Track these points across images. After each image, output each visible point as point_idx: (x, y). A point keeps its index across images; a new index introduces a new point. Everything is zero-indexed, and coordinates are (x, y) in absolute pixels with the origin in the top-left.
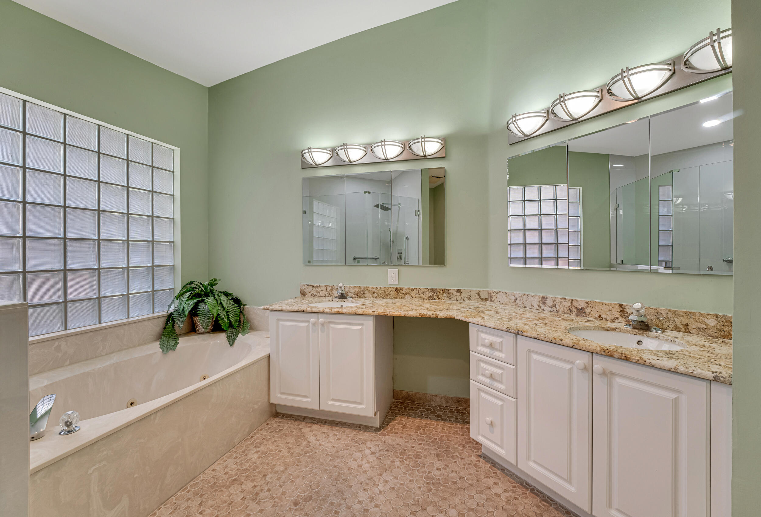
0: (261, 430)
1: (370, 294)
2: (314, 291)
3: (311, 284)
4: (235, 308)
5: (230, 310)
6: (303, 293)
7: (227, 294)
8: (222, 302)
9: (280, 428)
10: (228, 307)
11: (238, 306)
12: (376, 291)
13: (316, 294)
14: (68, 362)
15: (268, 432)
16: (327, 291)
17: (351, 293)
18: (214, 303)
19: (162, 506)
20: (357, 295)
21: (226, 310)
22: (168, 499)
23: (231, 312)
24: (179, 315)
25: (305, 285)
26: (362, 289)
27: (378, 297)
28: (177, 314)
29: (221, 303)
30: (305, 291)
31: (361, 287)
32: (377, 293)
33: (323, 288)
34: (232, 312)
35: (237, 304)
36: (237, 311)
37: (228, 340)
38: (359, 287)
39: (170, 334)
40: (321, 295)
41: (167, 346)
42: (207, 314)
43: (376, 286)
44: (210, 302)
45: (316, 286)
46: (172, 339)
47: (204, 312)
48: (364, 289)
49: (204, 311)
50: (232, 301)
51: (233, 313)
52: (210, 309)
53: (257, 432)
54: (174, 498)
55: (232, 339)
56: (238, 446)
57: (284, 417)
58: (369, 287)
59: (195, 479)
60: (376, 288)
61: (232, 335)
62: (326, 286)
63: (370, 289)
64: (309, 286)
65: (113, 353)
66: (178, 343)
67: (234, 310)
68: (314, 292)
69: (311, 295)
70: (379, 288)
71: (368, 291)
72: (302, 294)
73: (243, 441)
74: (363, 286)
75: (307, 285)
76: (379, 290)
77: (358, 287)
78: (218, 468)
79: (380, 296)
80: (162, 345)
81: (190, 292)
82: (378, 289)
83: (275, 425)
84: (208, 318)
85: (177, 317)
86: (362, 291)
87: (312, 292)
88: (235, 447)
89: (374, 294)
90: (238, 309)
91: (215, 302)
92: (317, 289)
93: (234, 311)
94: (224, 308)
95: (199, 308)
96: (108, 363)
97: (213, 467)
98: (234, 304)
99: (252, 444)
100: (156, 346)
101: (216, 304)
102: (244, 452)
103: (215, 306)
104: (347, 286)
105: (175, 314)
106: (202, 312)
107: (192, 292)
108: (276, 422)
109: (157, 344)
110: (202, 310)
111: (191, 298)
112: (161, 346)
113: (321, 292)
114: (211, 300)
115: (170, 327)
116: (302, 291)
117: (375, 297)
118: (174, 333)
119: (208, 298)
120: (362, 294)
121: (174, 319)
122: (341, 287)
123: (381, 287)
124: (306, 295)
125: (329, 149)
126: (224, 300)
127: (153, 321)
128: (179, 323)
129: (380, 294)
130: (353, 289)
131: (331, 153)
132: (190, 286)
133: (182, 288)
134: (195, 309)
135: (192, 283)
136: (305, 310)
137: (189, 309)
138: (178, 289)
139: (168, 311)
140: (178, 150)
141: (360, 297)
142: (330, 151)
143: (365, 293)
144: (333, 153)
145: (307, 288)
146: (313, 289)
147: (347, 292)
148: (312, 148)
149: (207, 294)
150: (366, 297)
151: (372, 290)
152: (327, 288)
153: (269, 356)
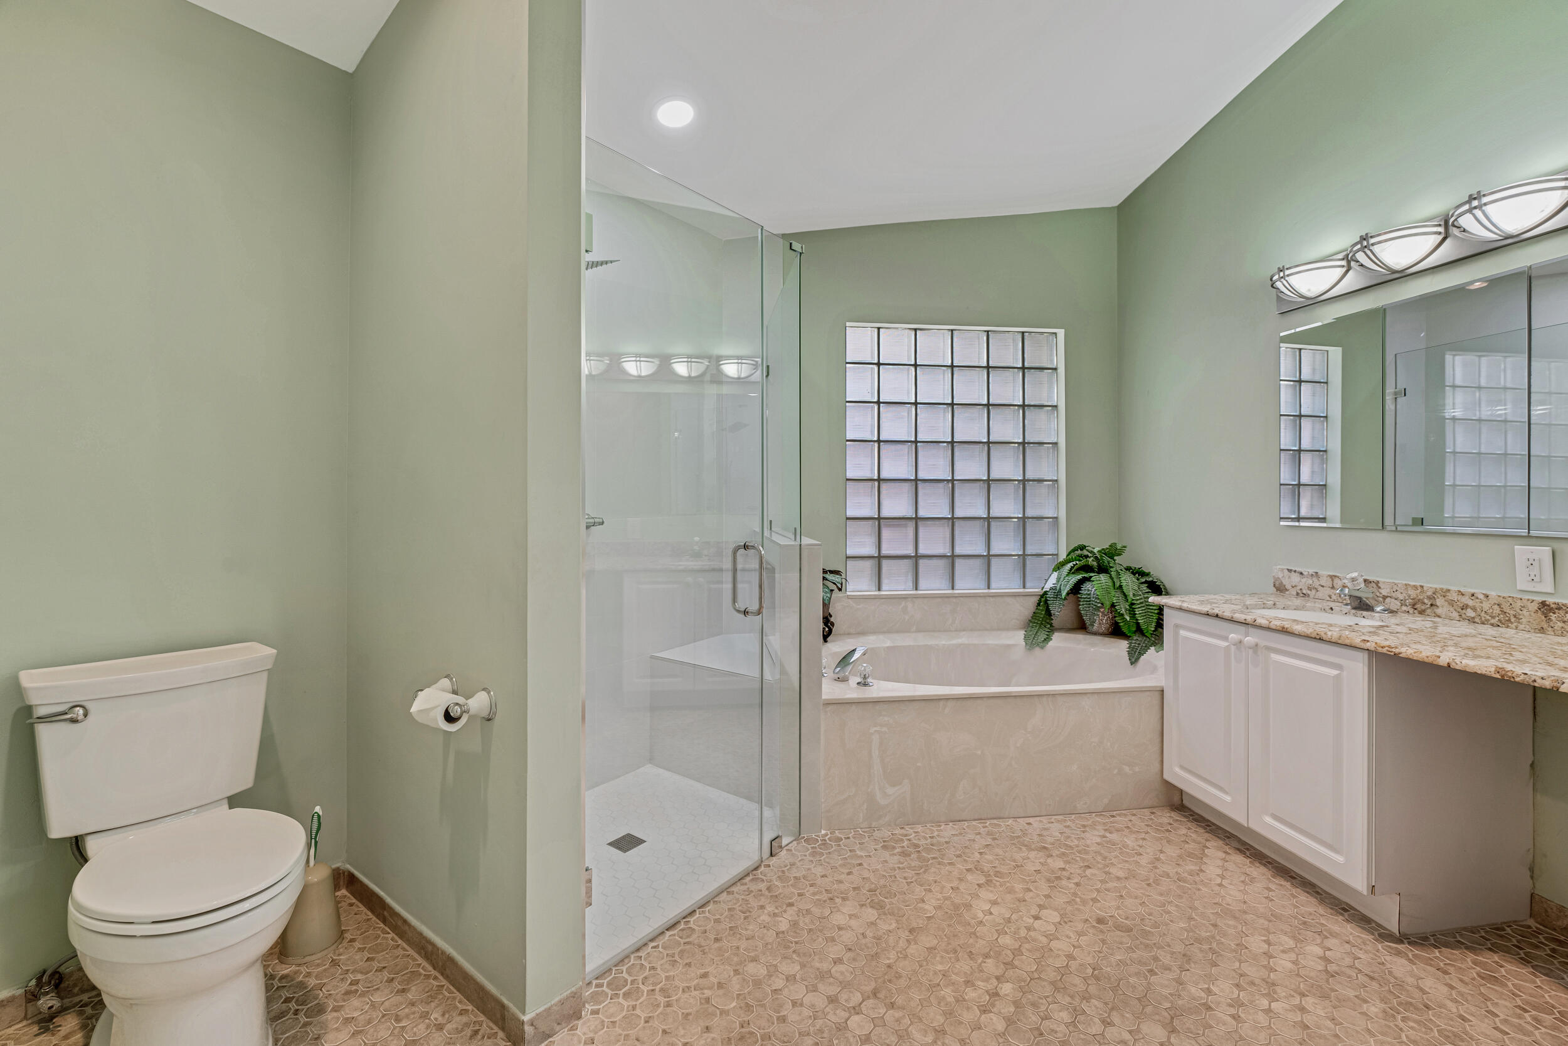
0: (1134, 815)
1: (1452, 609)
2: (1303, 585)
3: (1297, 570)
5: (1138, 602)
6: (1280, 589)
7: (1139, 573)
8: (1124, 584)
9: (1169, 827)
10: (1134, 595)
12: (1471, 603)
13: (1309, 592)
14: (914, 628)
15: (1143, 822)
16: (1333, 587)
18: (1107, 584)
19: (951, 824)
20: (1413, 606)
21: (1130, 600)
22: (959, 821)
23: (1139, 606)
24: (1056, 597)
25: (1283, 570)
26: (1429, 593)
27: (1477, 620)
28: (1053, 594)
29: (1121, 587)
30: (1284, 583)
31: (1425, 589)
32: (1474, 609)
33: (1324, 581)
34: (1142, 605)
37: (1129, 654)
38: (1420, 588)
39: (1042, 624)
40: (1320, 595)
41: (1033, 639)
42: (1093, 601)
43: (1473, 591)
44: (1101, 582)
45: (1308, 575)
46: (1043, 632)
47: (1089, 597)
48: (1434, 593)
49: (1089, 595)
50: (1144, 587)
51: (1143, 607)
52: (1098, 594)
53: (1125, 815)
54: (967, 824)
55: (1137, 653)
56: (1083, 815)
57: (1191, 818)
58: (1449, 591)
59: (1001, 820)
60: (1473, 595)
61: (1138, 647)
62: (1332, 577)
63: (1450, 596)
64: (1293, 572)
65: (964, 630)
66: (1051, 639)
67: (1147, 603)
68: (1303, 588)
69: (1298, 594)
70: (1481, 597)
71: (1445, 600)
72: (1278, 589)
73: (1094, 814)
74: (1431, 585)
75: (1288, 569)
76: (1481, 602)
77: (1416, 586)
78: (1035, 825)
79: (1483, 619)
80: (1026, 636)
81: (1074, 563)
82: (1477, 598)
83: (1166, 820)
84: (1094, 607)
85: (1052, 599)
86: (1429, 598)
87: (1299, 588)
88: (1077, 815)
89: (1464, 611)
91: (1111, 584)
92: (1311, 582)
93: (1147, 605)
94: (1125, 596)
95: (1082, 589)
96: (954, 642)
97: (1031, 820)
98: (1149, 592)
99: (1104, 823)
100: (1018, 637)
101: (1112, 588)
102: (1084, 826)
103: (1109, 590)
104: (1384, 582)
105: (1050, 595)
106: (1085, 596)
107: (1077, 562)
108: (1170, 817)
109: (1022, 633)
110: (1085, 593)
111: (1072, 572)
112: (1026, 638)
113: (1320, 588)
114: (1103, 578)
115: (1043, 613)
116: (1277, 583)
117: (1469, 620)
118: (1048, 623)
119: (1100, 575)
120: (1428, 606)
121: (1048, 602)
122: (1353, 580)
123: (1488, 593)
124: (1287, 593)
125: (1341, 256)
126: (1129, 582)
127: (1021, 599)
128: (1054, 610)
129: (1483, 612)
130: (1402, 591)
131: (1344, 263)
132: (1079, 552)
133: (1067, 556)
134: (1076, 589)
135: (1082, 548)
136: (1220, 613)
137: (1068, 588)
138: (1063, 556)
139: (1043, 588)
140: (1061, 333)
141: (1422, 612)
142: (1343, 259)
143: (1437, 606)
144: (1349, 262)
145: (1289, 577)
146: (1302, 580)
147: (1385, 597)
148: (1287, 269)
149: (1103, 569)
150: (1439, 617)
151: (1459, 599)
152: (1333, 580)
153: (1163, 691)
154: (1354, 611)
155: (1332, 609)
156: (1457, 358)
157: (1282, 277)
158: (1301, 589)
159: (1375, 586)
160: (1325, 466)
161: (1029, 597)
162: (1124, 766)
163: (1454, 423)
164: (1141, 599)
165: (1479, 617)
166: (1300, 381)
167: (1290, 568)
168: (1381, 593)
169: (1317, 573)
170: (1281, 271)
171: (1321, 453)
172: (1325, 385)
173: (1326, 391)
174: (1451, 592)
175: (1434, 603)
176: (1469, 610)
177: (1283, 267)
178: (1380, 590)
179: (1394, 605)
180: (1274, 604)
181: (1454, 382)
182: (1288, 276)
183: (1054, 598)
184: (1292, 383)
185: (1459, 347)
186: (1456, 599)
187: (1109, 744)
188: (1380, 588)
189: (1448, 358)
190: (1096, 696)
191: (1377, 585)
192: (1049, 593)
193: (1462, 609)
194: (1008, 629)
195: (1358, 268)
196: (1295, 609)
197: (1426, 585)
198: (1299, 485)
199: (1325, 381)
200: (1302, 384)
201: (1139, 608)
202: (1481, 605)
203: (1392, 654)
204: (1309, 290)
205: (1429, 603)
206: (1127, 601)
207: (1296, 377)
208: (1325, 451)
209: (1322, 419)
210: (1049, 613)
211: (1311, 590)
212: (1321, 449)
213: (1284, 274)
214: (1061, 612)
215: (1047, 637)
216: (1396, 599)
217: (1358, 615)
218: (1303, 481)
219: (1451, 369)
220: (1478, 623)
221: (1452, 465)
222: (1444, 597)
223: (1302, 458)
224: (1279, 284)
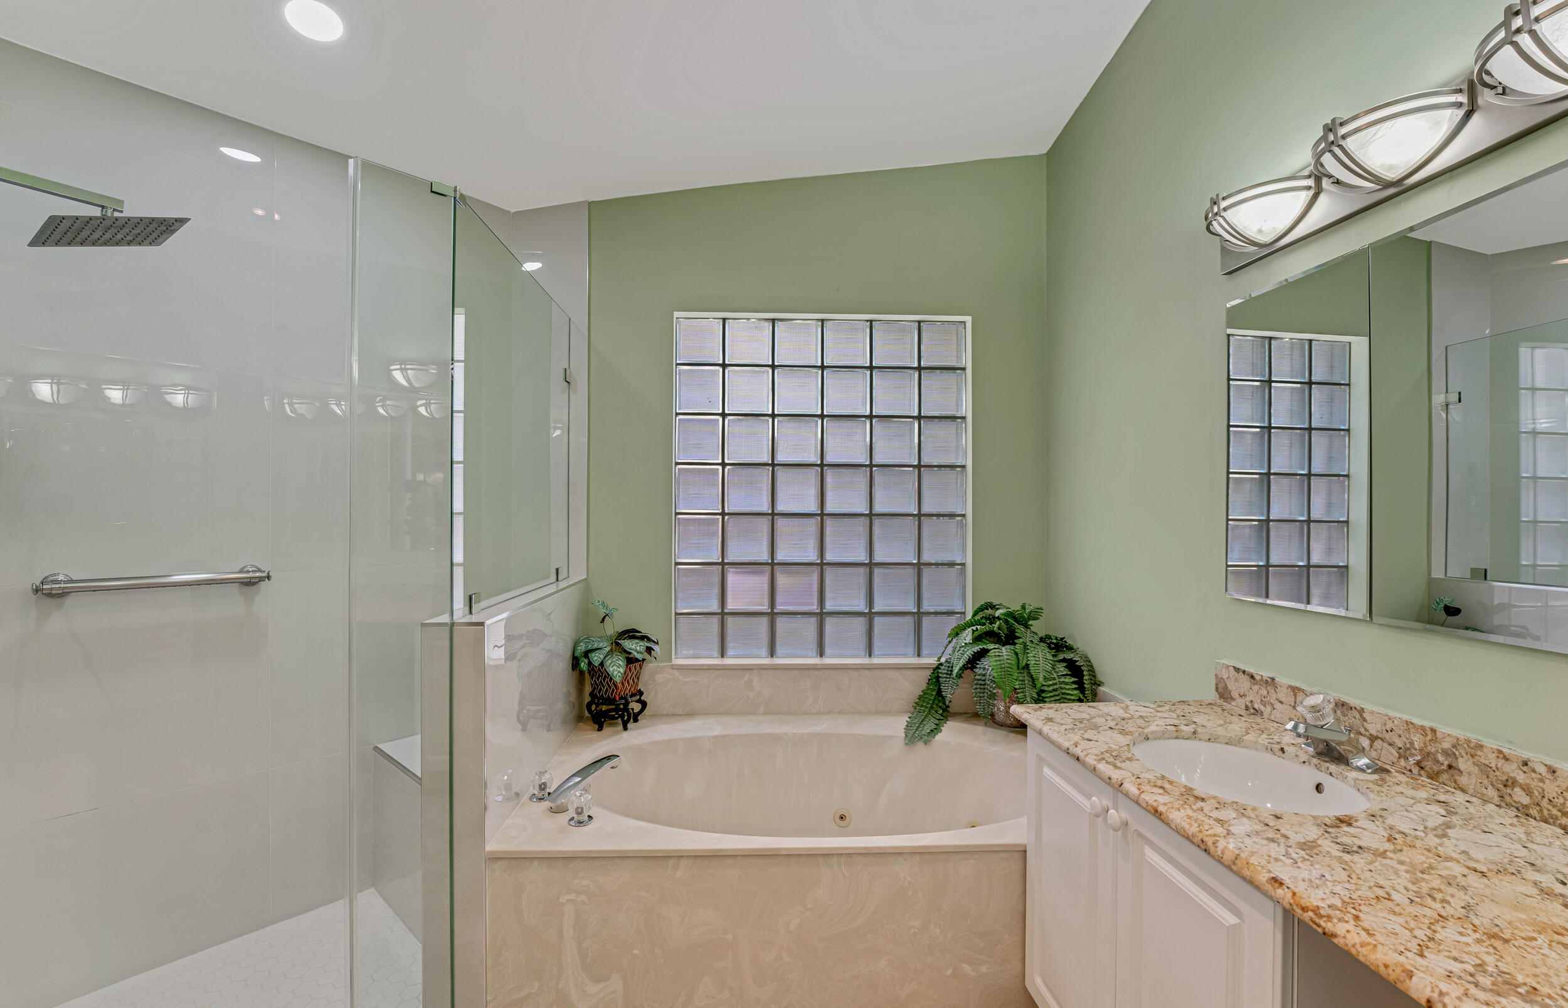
1: (1485, 782)
2: (1255, 695)
3: (1248, 670)
4: (1067, 687)
6: (1224, 693)
7: (1058, 646)
8: (1032, 663)
10: (1045, 678)
11: (1074, 683)
12: (1521, 778)
13: (1262, 708)
14: (762, 709)
16: (1294, 707)
17: (1390, 748)
18: (1009, 661)
20: (1419, 762)
21: (1038, 686)
23: (1052, 694)
24: (949, 672)
25: (1228, 666)
26: (1446, 745)
27: (1534, 811)
28: (947, 668)
29: (1027, 666)
30: (1230, 688)
31: (1440, 735)
32: (1528, 790)
33: (1284, 694)
34: (1057, 693)
35: (1071, 675)
36: (1072, 695)
38: (1429, 732)
39: (932, 707)
40: (1277, 715)
41: (917, 730)
43: (1525, 754)
44: (1001, 658)
45: (1261, 680)
46: (933, 720)
47: (984, 678)
48: (1454, 746)
49: (984, 675)
50: (1061, 668)
51: (1058, 695)
52: (995, 674)
58: (1481, 747)
60: (1525, 764)
62: (1295, 690)
64: (1241, 673)
65: (829, 713)
66: (941, 731)
67: (1063, 691)
68: (1254, 700)
69: (1247, 708)
70: (1542, 770)
71: (1474, 763)
72: (1221, 696)
74: (1451, 730)
75: (1234, 667)
76: (1542, 781)
77: (1423, 728)
79: (1546, 813)
80: (909, 725)
81: (974, 628)
82: (1534, 771)
84: (989, 693)
85: (945, 676)
86: (1446, 753)
87: (1249, 699)
89: (1509, 790)
90: (1076, 689)
91: (1014, 662)
92: (1265, 693)
93: (1063, 694)
95: (977, 666)
96: (809, 730)
98: (1067, 675)
100: (898, 725)
101: (1015, 667)
103: (1009, 669)
104: (1372, 713)
105: (943, 670)
106: (979, 677)
107: (979, 627)
109: (903, 721)
110: (980, 672)
111: (973, 639)
112: (908, 727)
113: (1278, 705)
114: (1006, 651)
115: (934, 693)
116: (1221, 686)
117: (1517, 809)
118: (940, 707)
119: (1003, 648)
120: (1444, 767)
121: (940, 679)
122: (1315, 709)
123: (1557, 765)
124: (1233, 703)
125: (1306, 173)
126: (1040, 659)
127: (910, 673)
128: (948, 693)
129: (1546, 800)
130: (1400, 732)
131: (1310, 182)
132: (990, 611)
133: (975, 615)
134: (972, 663)
135: (992, 606)
136: (1082, 756)
137: (961, 664)
138: (969, 616)
139: (939, 658)
140: (968, 319)
141: (1434, 776)
142: (1309, 177)
143: (1459, 770)
144: (1318, 180)
145: (1236, 680)
146: (1254, 688)
147: (1373, 739)
148: (1224, 199)
149: (1010, 638)
150: (1463, 790)
151: (1499, 766)
152: (1295, 695)
153: (1025, 851)
154: (1315, 761)
155: (1282, 750)
156: (1538, 352)
157: (1216, 214)
158: (1252, 701)
159: (1358, 716)
160: (1346, 495)
161: (919, 670)
162: (964, 965)
163: (1535, 438)
164: (1056, 684)
165: (1538, 808)
166: (1310, 383)
167: (1236, 666)
168: (1366, 730)
169: (1273, 679)
170: (1215, 203)
171: (1341, 478)
172: (1347, 387)
173: (1348, 395)
174: (1485, 750)
175: (1454, 765)
176: (1517, 790)
177: (1217, 195)
178: (1365, 723)
179: (1388, 755)
180: (1194, 733)
181: (1533, 383)
182: (1225, 209)
183: (947, 674)
184: (1299, 385)
185: (1541, 336)
186: (1493, 765)
187: (938, 931)
188: (1365, 720)
189: (1524, 352)
190: (918, 857)
191: (1361, 716)
192: (943, 667)
193: (1505, 786)
194: (889, 713)
195: (1333, 188)
196: (1227, 743)
197: (1442, 729)
198: (1309, 521)
199: (1347, 382)
200: (1313, 386)
201: (1051, 696)
202: (1541, 784)
203: (1320, 930)
204: (1260, 231)
205: (1446, 763)
206: (1035, 687)
207: (1305, 378)
208: (1347, 476)
209: (1342, 433)
210: (939, 692)
211: (1265, 706)
212: (1342, 473)
213: (1219, 208)
214: (957, 693)
215: (935, 727)
216: (1390, 745)
217: (1323, 769)
218: (1314, 516)
219: (1529, 367)
220: (1535, 819)
221: (1531, 493)
222: (1472, 756)
223: (1312, 484)
224: (1216, 226)
